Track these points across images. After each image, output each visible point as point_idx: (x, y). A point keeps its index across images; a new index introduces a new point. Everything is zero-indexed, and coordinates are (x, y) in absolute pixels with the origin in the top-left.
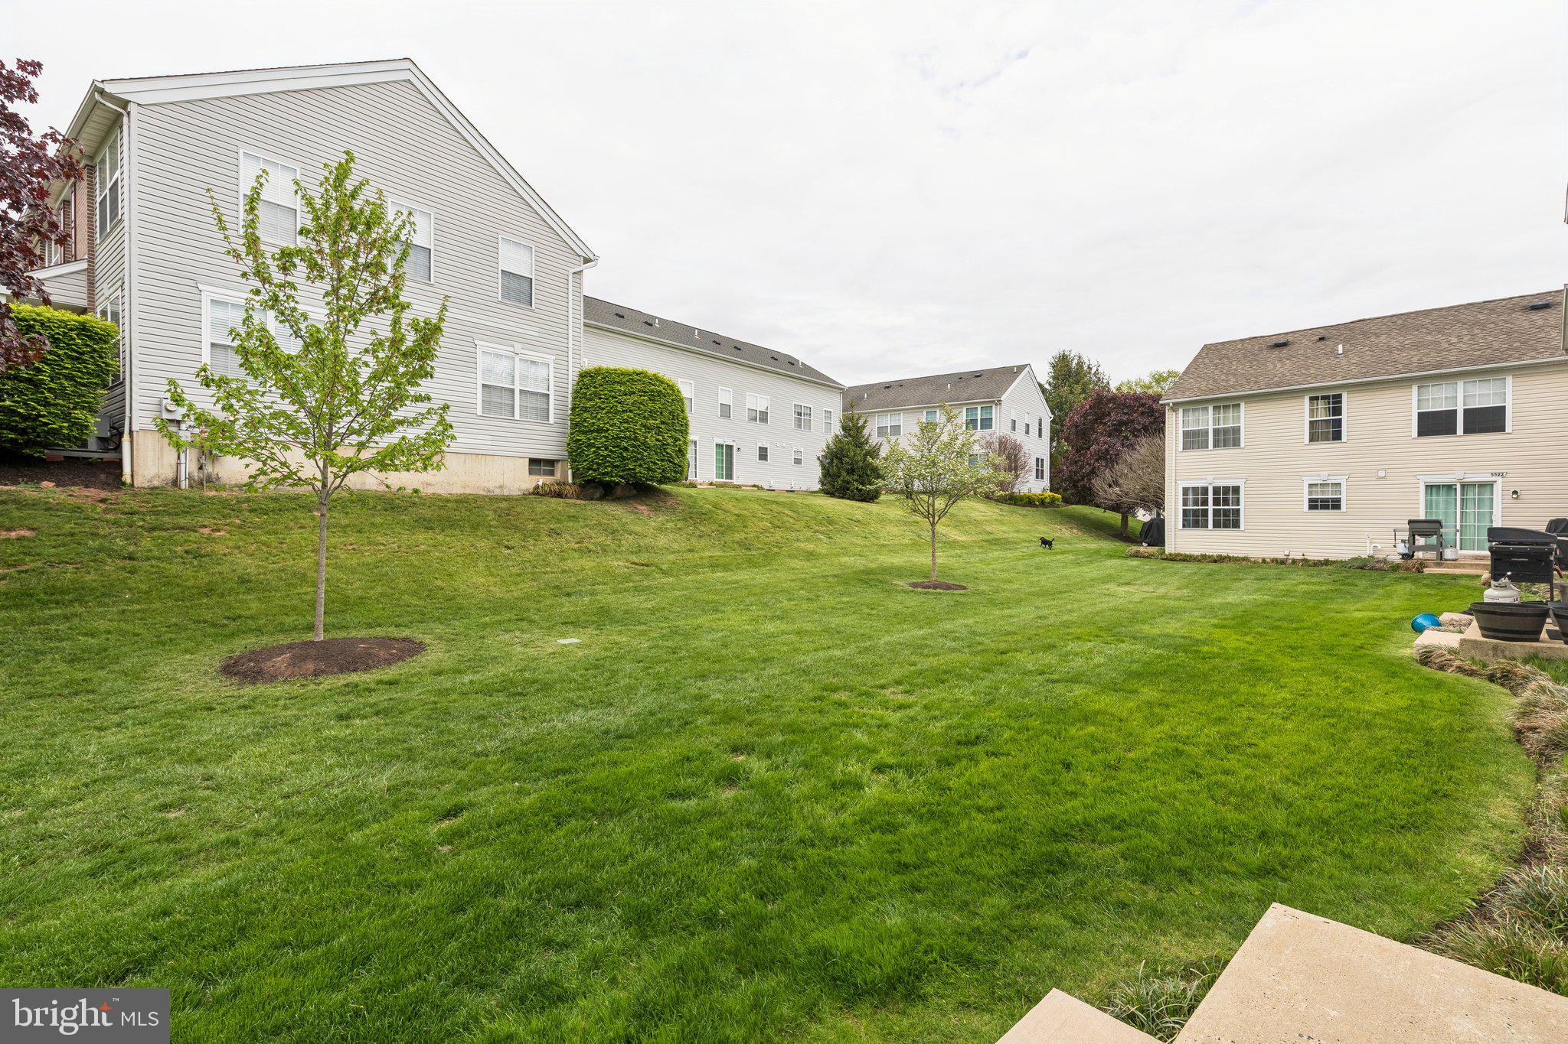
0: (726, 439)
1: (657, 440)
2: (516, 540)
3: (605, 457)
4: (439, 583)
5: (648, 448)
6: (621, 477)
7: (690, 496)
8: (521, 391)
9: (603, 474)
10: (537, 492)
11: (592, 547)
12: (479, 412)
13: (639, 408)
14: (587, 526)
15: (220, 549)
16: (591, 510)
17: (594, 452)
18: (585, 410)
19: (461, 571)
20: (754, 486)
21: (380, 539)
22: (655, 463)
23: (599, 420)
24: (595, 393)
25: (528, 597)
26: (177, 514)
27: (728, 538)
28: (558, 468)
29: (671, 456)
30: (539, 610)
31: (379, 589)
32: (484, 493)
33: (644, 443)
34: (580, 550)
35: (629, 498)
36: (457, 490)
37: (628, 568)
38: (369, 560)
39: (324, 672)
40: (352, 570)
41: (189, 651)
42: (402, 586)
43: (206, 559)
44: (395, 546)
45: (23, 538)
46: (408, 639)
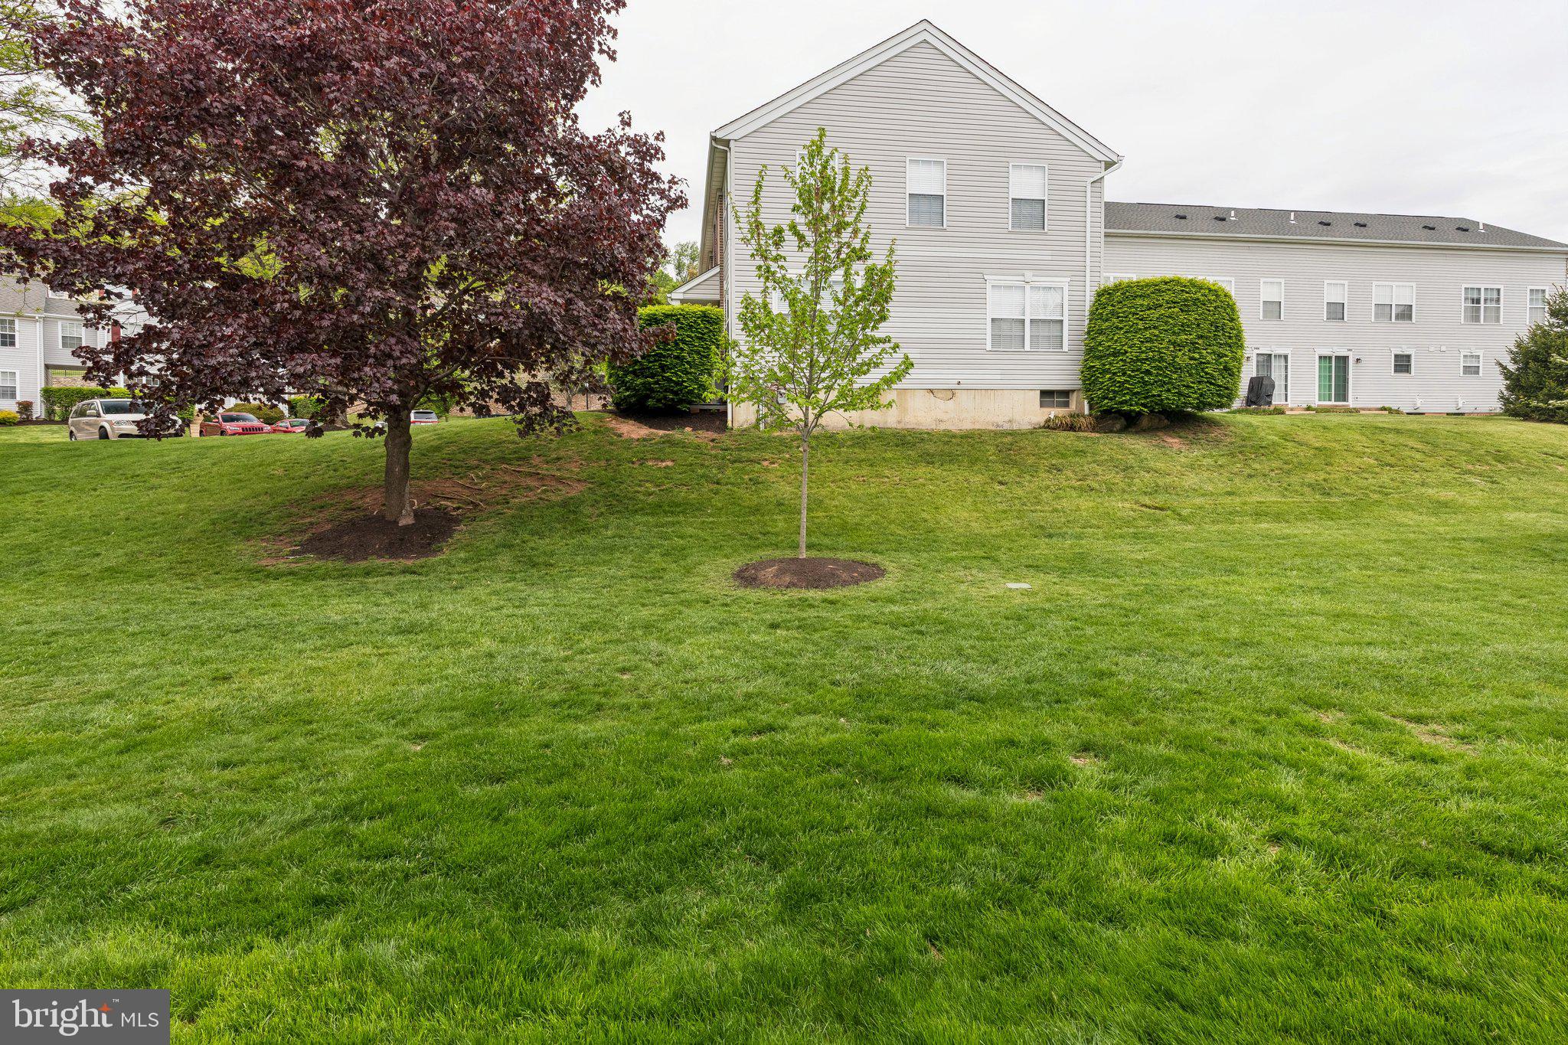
0: (1335, 349)
1: (1192, 358)
2: (1011, 475)
3: (1123, 383)
4: (924, 515)
5: (1178, 369)
6: (1143, 405)
7: (1249, 425)
8: (1032, 321)
9: (1121, 403)
10: (1049, 426)
11: (1095, 485)
12: (989, 347)
13: (1166, 323)
14: (1094, 462)
15: (771, 477)
16: (1105, 444)
17: (1110, 379)
18: (1101, 332)
19: (948, 504)
20: (1384, 409)
21: (887, 472)
22: (1188, 387)
23: (1116, 341)
24: (1112, 313)
25: (1005, 535)
26: (751, 450)
27: (1294, 479)
28: (1073, 399)
29: (1213, 376)
30: (1010, 550)
31: (874, 518)
32: (993, 428)
33: (1172, 364)
34: (1081, 489)
35: (1157, 429)
36: (967, 426)
37: (1134, 511)
38: (873, 491)
39: (794, 585)
40: (857, 500)
41: (726, 556)
42: (892, 516)
43: (760, 486)
44: (897, 479)
45: (667, 467)
46: (874, 565)
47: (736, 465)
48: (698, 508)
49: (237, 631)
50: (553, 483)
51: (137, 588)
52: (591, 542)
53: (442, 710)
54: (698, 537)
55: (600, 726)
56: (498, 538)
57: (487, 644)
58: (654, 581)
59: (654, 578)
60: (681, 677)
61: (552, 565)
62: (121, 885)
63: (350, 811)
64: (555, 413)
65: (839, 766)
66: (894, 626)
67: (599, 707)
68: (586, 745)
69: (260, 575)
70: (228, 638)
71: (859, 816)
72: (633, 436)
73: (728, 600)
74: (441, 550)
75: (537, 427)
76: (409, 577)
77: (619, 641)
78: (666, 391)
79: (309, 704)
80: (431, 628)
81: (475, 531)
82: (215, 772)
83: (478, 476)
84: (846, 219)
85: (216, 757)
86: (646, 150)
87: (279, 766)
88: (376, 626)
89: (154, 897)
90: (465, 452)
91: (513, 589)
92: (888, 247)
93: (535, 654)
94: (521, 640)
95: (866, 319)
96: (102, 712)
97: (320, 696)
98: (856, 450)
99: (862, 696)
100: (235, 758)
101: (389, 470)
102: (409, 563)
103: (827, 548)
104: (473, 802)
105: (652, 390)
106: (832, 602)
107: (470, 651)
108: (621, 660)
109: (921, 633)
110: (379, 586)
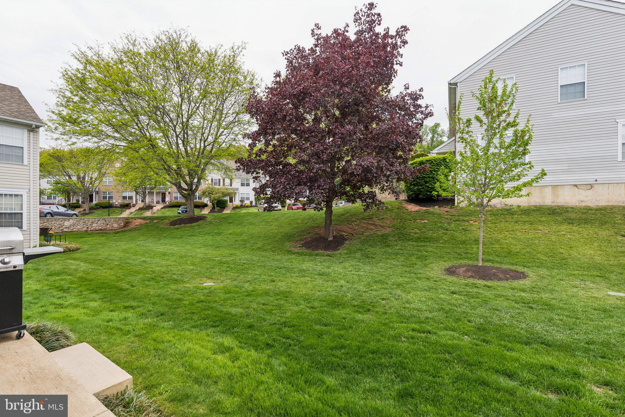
4: (562, 250)
12: (619, 159)
15: (474, 228)
19: (579, 246)
21: (540, 228)
26: (465, 216)
31: (528, 250)
36: (602, 203)
38: (530, 237)
39: (473, 277)
40: (520, 240)
41: (445, 261)
42: (540, 250)
43: (467, 232)
44: (547, 231)
45: (425, 223)
46: (522, 273)
47: (457, 222)
48: (437, 240)
49: (280, 268)
50: (380, 228)
51: (263, 253)
52: (390, 251)
53: (320, 301)
54: (434, 252)
55: (366, 317)
56: (358, 247)
57: (342, 282)
58: (410, 268)
59: (410, 267)
60: (403, 306)
61: (374, 258)
62: (233, 328)
63: (285, 324)
64: (377, 202)
65: (449, 353)
66: (516, 302)
67: (369, 310)
68: (357, 321)
69: (290, 253)
70: (278, 270)
71: (447, 374)
72: (412, 210)
73: (438, 279)
74: (339, 249)
75: (370, 207)
76: (328, 257)
77: (387, 289)
78: (427, 191)
79: (289, 292)
80: (328, 275)
81: (351, 244)
82: (261, 306)
83: (355, 224)
84: (504, 109)
85: (263, 302)
86: (415, 97)
87: (274, 307)
88: (314, 272)
89: (237, 332)
90: (352, 216)
91: (358, 265)
92: (527, 120)
93: (355, 288)
94: (353, 283)
95: (515, 155)
96: (246, 285)
97: (292, 290)
98: (523, 216)
99: (481, 329)
100: (266, 303)
101: (326, 222)
102: (329, 253)
103: (497, 262)
104: (315, 330)
105: (421, 191)
106: (489, 287)
107: (336, 284)
108: (384, 296)
109: (532, 308)
110: (319, 260)
